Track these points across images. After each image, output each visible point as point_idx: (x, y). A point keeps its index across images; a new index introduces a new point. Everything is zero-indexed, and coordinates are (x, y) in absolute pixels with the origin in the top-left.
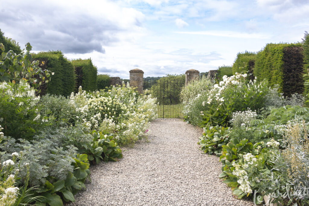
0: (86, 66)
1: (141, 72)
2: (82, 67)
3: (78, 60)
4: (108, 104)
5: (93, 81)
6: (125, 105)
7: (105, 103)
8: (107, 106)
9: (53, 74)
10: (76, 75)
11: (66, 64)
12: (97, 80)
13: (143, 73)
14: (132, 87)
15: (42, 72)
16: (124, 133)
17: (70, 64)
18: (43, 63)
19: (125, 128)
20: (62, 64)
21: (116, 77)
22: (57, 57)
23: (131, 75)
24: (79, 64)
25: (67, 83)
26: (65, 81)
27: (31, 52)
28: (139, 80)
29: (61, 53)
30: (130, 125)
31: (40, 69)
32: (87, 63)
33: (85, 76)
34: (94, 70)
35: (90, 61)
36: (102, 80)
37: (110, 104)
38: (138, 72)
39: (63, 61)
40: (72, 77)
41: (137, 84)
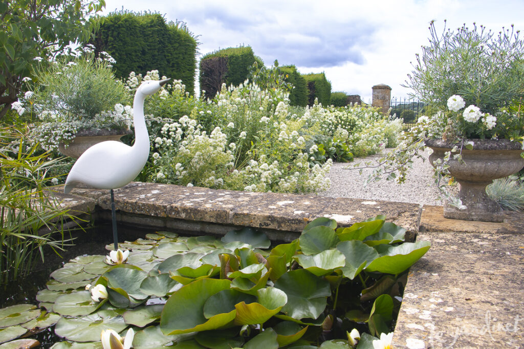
0: (319, 81)
1: (387, 88)
2: (314, 82)
3: (309, 75)
4: (342, 118)
5: (326, 99)
6: (360, 120)
7: (340, 117)
8: (342, 120)
9: (294, 87)
10: (308, 90)
11: (300, 78)
12: (331, 98)
13: (391, 89)
14: (375, 107)
15: (285, 84)
16: (357, 143)
17: (302, 78)
18: (287, 76)
19: (358, 140)
20: (295, 79)
21: (355, 96)
22: (291, 71)
23: (374, 91)
24: (311, 79)
25: (299, 98)
26: (298, 97)
27: (280, 66)
28: (384, 99)
29: (294, 67)
30: (363, 136)
31: (284, 82)
32: (320, 78)
33: (318, 92)
34: (328, 86)
35: (323, 75)
36: (337, 99)
37: (344, 119)
38: (384, 88)
39: (296, 75)
40: (305, 92)
41: (382, 104)
